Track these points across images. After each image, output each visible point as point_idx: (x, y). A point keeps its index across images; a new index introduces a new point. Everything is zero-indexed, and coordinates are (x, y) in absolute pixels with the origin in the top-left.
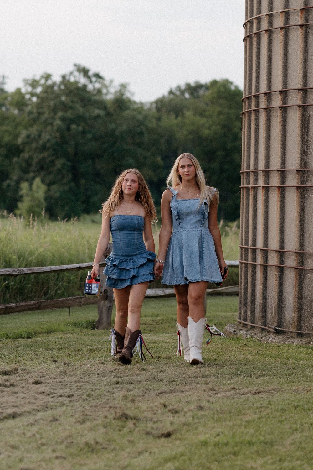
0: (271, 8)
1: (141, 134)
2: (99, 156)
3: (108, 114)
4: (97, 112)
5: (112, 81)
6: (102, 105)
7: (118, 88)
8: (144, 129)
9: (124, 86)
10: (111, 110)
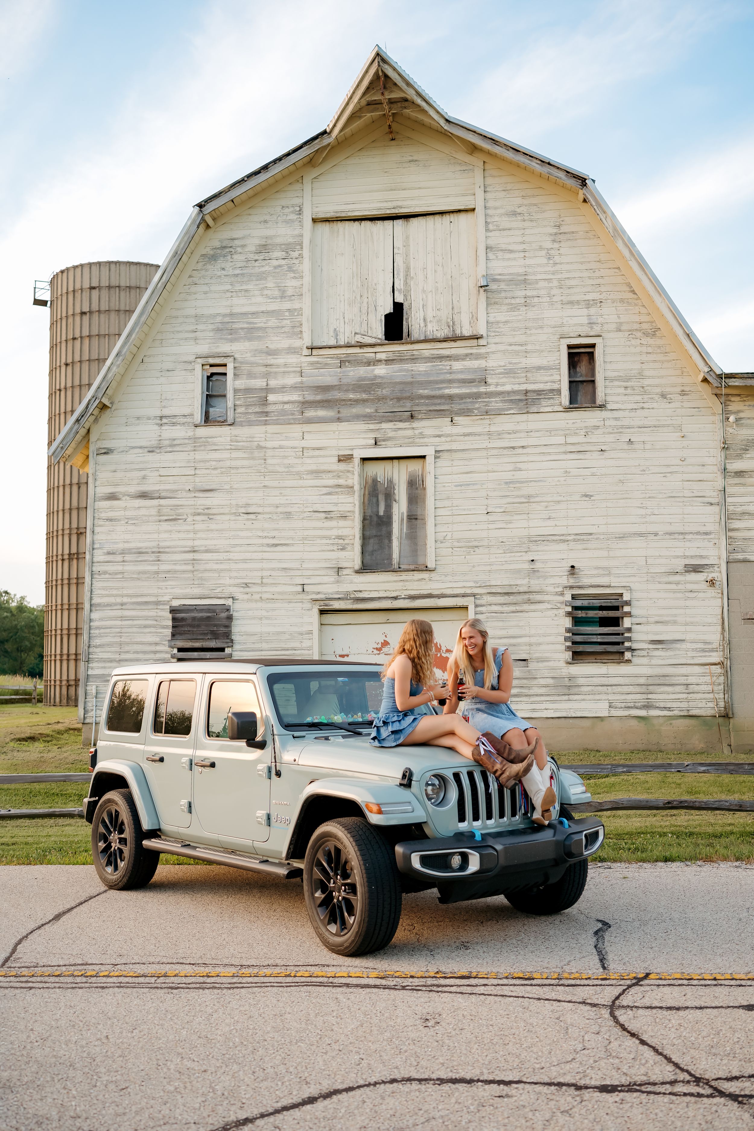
0: (56, 602)
1: (33, 627)
2: (7, 641)
3: (13, 615)
4: (5, 614)
5: (15, 595)
6: (9, 610)
7: (19, 600)
8: (35, 624)
9: (23, 598)
10: (15, 613)
